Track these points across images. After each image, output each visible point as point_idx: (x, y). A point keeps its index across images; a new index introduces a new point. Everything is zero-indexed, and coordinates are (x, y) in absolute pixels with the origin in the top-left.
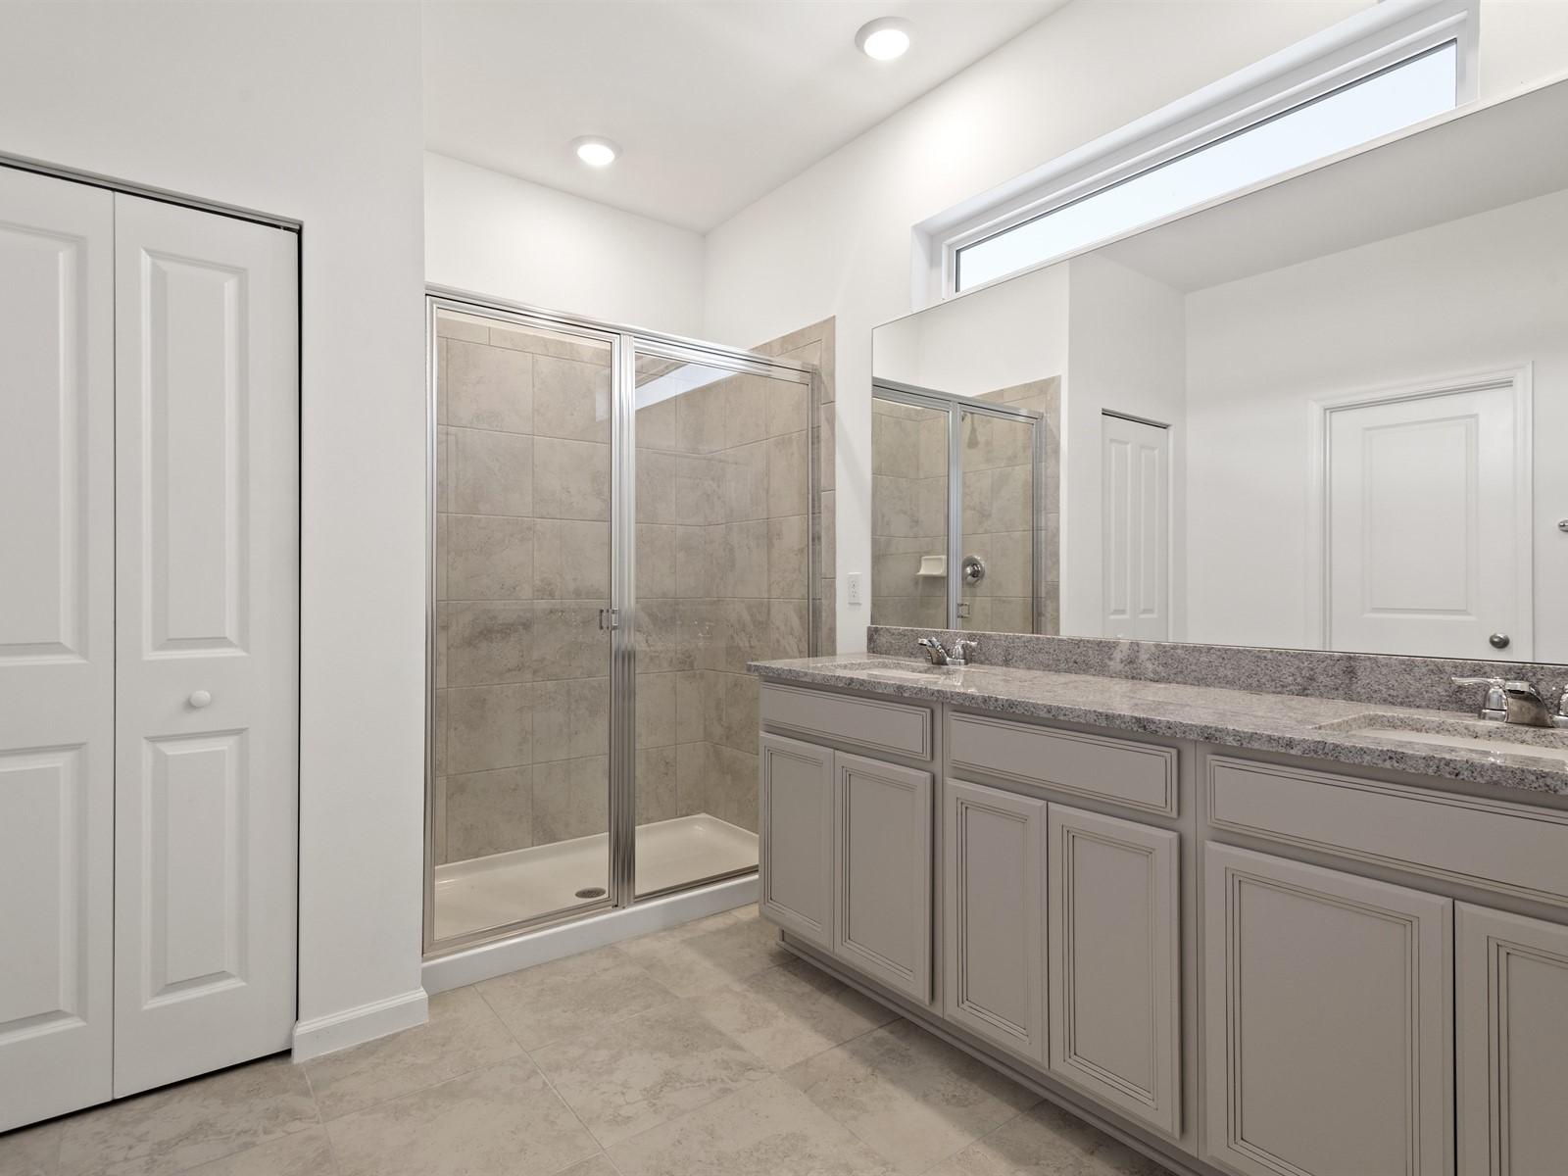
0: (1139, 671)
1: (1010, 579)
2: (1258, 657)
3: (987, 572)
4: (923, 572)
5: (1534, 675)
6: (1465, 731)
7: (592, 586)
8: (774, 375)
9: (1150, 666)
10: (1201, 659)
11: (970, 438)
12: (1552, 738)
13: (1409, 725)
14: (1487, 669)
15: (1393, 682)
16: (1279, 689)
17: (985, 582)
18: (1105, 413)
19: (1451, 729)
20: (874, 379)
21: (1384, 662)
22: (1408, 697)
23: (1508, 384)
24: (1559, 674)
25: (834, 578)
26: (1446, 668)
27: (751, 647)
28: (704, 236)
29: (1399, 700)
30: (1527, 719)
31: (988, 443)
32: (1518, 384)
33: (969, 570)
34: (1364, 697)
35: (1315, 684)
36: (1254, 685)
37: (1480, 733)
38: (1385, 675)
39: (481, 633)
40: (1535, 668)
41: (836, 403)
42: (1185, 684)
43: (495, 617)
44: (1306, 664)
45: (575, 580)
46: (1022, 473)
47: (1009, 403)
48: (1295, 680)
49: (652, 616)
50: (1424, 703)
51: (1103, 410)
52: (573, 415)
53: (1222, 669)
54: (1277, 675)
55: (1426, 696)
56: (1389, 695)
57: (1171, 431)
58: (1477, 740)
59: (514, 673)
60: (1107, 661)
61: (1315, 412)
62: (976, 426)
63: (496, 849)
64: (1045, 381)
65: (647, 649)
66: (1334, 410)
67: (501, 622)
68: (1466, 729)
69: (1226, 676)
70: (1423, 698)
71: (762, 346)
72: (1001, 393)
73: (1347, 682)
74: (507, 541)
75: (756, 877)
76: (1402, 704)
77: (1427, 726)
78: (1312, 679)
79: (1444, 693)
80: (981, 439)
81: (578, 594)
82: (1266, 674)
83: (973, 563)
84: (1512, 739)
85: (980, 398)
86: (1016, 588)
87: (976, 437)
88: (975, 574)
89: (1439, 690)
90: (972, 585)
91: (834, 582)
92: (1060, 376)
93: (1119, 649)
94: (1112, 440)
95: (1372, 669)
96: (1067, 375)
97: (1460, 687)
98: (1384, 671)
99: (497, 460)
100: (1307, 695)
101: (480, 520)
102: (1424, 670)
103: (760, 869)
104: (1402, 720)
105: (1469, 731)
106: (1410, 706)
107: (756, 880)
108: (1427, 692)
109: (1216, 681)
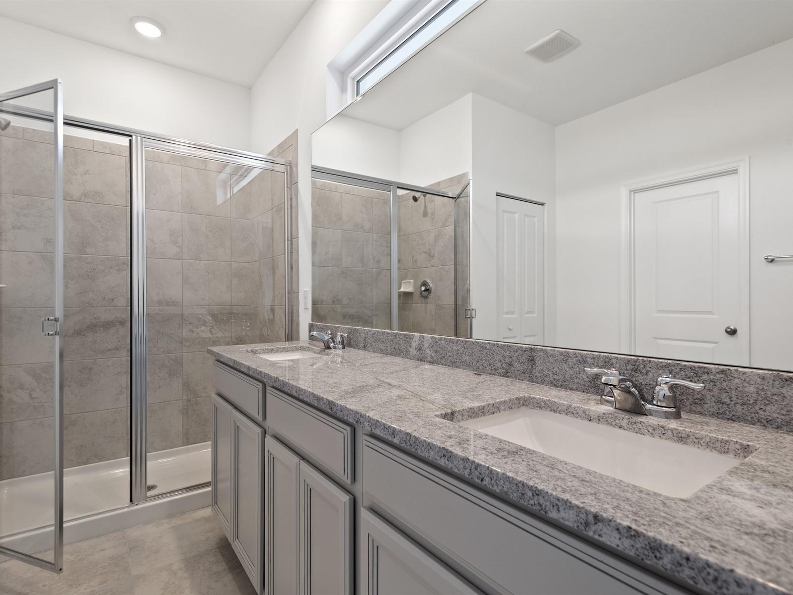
0: (423, 355)
1: (444, 294)
2: (482, 347)
3: (433, 289)
4: (402, 290)
5: (644, 367)
6: (584, 415)
7: (171, 298)
8: (276, 169)
9: (429, 352)
10: (454, 348)
11: (424, 211)
12: (640, 425)
13: (549, 407)
14: (614, 361)
15: (556, 369)
16: (493, 372)
17: (432, 295)
18: (498, 195)
19: (575, 412)
20: (311, 165)
21: (551, 353)
22: (565, 382)
23: (735, 172)
24: (661, 367)
25: (299, 293)
26: (588, 359)
27: (268, 335)
28: (248, 90)
29: (560, 383)
30: (628, 406)
31: (433, 214)
32: (741, 171)
33: (423, 288)
34: (540, 380)
35: (512, 369)
36: (480, 368)
37: (592, 417)
38: (551, 363)
39: (88, 327)
40: (645, 361)
41: (299, 183)
42: (446, 365)
43: (99, 318)
44: (508, 353)
45: (158, 295)
46: (449, 230)
47: (444, 190)
48: (502, 365)
49: (214, 316)
50: (575, 387)
51: (497, 193)
52: (155, 194)
53: (464, 355)
54: (493, 361)
55: (576, 381)
56: (554, 379)
57: (546, 206)
58: (590, 423)
59: (113, 351)
60: (409, 348)
61: (624, 193)
62: (427, 204)
63: (100, 459)
64: (460, 175)
65: (211, 336)
66: (636, 191)
67: (102, 320)
68: (584, 412)
69: (466, 361)
70: (574, 383)
71: (271, 152)
72: (439, 183)
73: (530, 367)
74: (107, 271)
75: (209, 489)
76: (561, 386)
77: (560, 408)
78: (511, 365)
79: (586, 379)
80: (429, 211)
81: (160, 303)
82: (486, 360)
83: (424, 284)
84: (613, 423)
85: (429, 188)
86: (448, 300)
87: (427, 210)
88: (426, 290)
89: (584, 376)
90: (426, 297)
91: (298, 295)
92: (468, 172)
93: (414, 339)
94: (504, 211)
95: (544, 358)
96: (471, 171)
97: (596, 375)
98: (551, 360)
99: (100, 221)
100: (508, 377)
101: (86, 258)
102: (574, 360)
103: (212, 484)
104: (545, 402)
105: (586, 415)
106: (566, 388)
107: (210, 491)
108: (576, 378)
109: (461, 364)
